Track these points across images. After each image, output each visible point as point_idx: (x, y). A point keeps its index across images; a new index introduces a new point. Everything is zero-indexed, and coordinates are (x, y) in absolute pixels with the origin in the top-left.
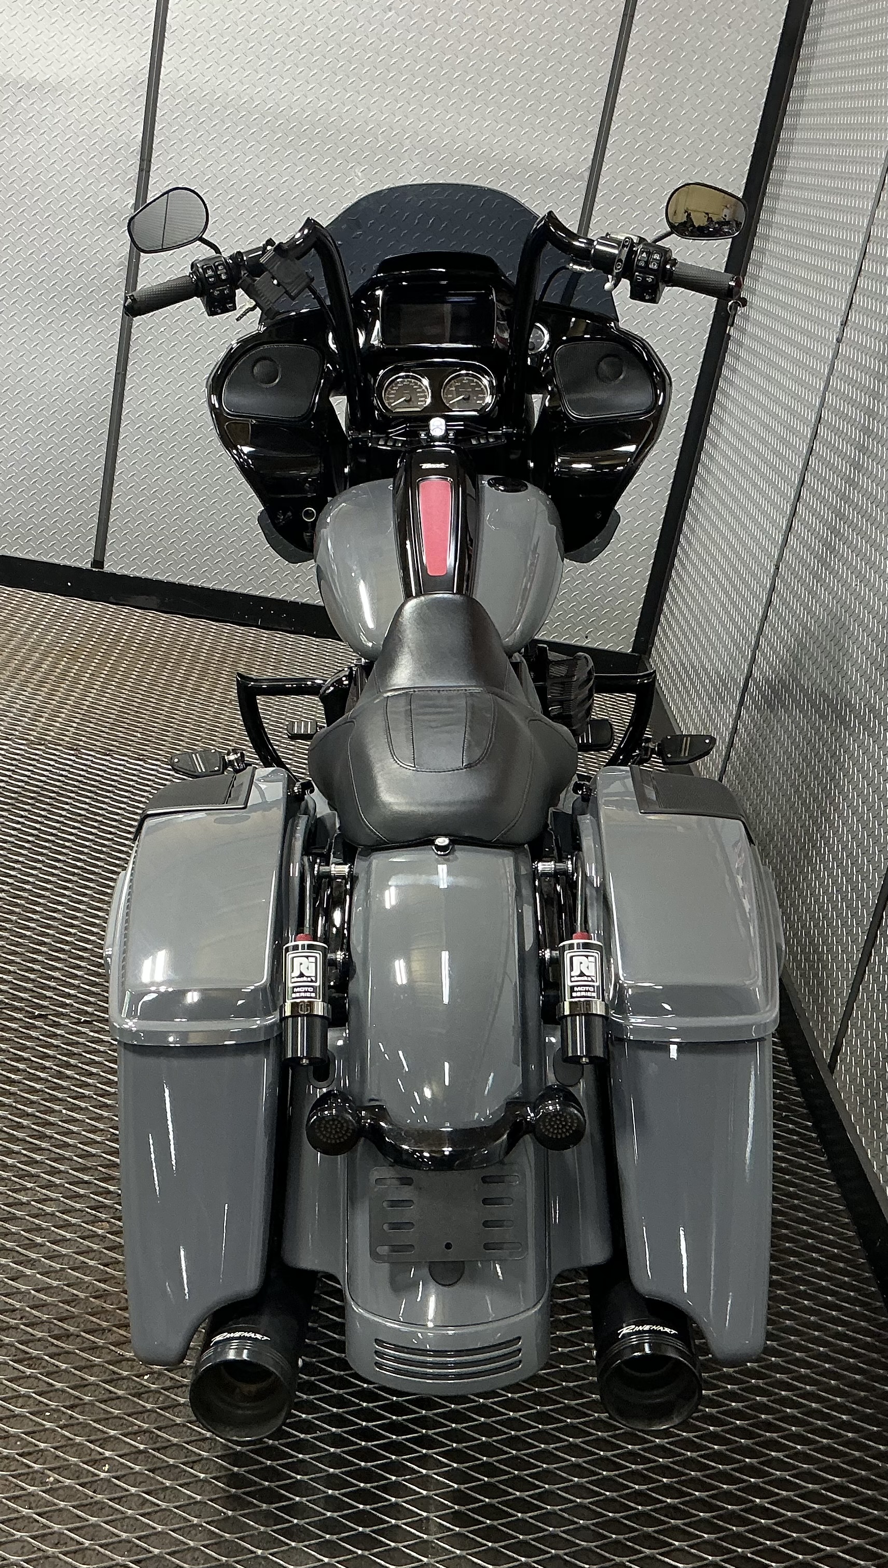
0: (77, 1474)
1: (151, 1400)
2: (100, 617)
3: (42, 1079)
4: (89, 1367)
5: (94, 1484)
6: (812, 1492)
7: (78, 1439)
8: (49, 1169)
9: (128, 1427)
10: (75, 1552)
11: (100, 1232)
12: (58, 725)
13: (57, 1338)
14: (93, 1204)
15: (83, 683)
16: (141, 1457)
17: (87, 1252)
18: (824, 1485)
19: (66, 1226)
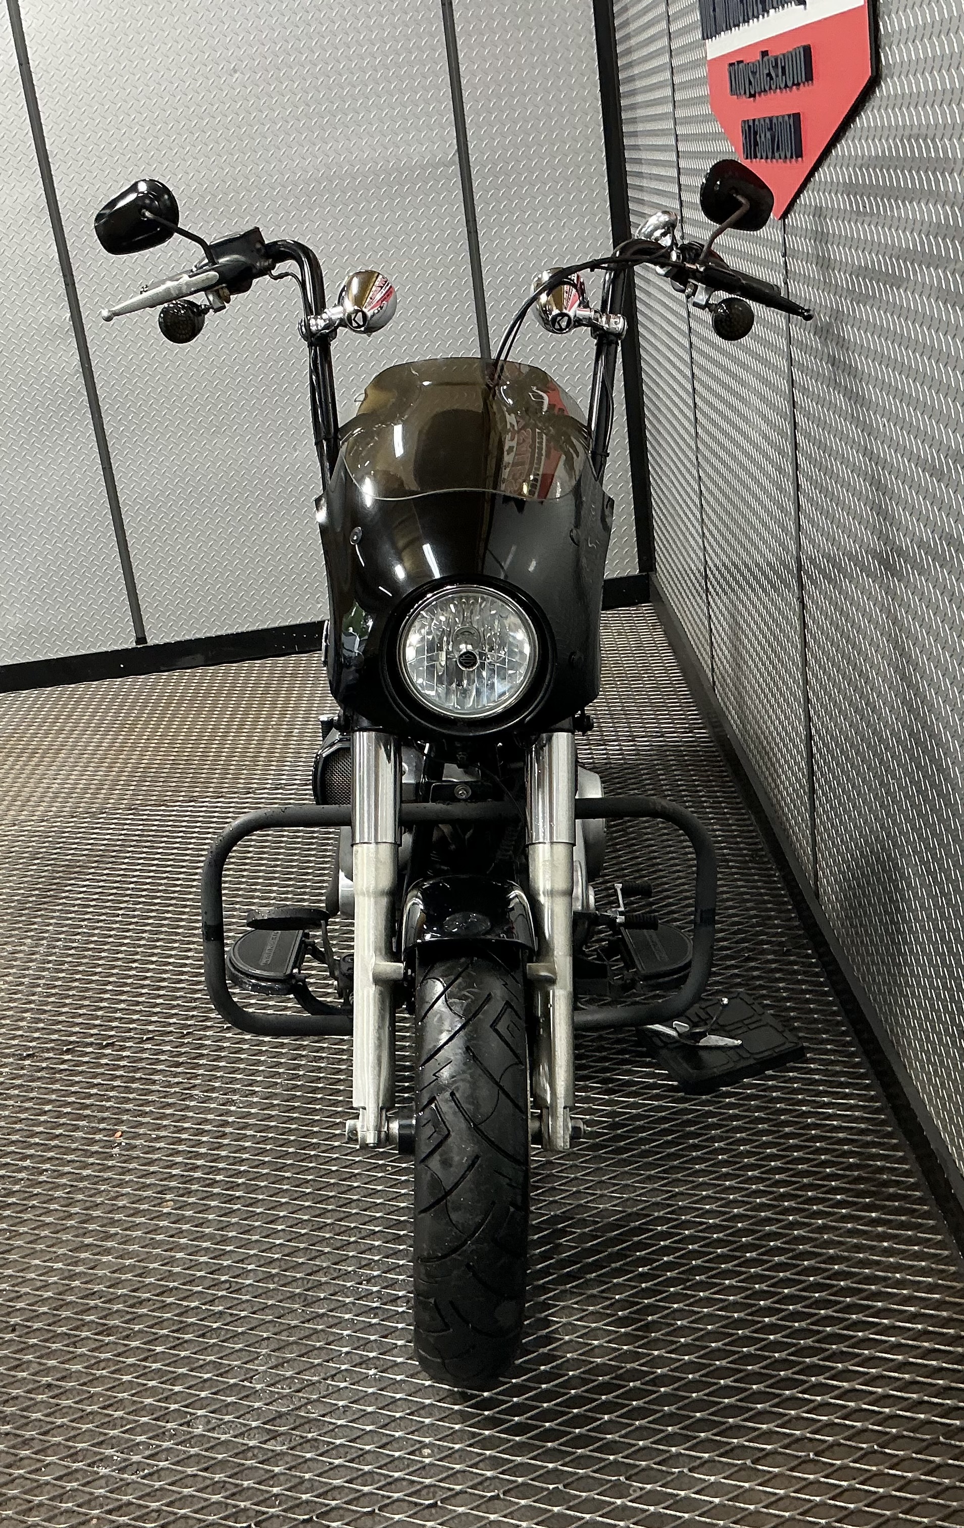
1: (213, 1336)
2: (153, 686)
4: (160, 1323)
5: (166, 1416)
6: (807, 1268)
7: (151, 1384)
9: (194, 1364)
10: (150, 1474)
11: (165, 1210)
12: (117, 792)
13: (131, 1306)
14: (159, 1189)
15: (139, 749)
16: (208, 1384)
17: (156, 1229)
18: (819, 1259)
19: (137, 1213)
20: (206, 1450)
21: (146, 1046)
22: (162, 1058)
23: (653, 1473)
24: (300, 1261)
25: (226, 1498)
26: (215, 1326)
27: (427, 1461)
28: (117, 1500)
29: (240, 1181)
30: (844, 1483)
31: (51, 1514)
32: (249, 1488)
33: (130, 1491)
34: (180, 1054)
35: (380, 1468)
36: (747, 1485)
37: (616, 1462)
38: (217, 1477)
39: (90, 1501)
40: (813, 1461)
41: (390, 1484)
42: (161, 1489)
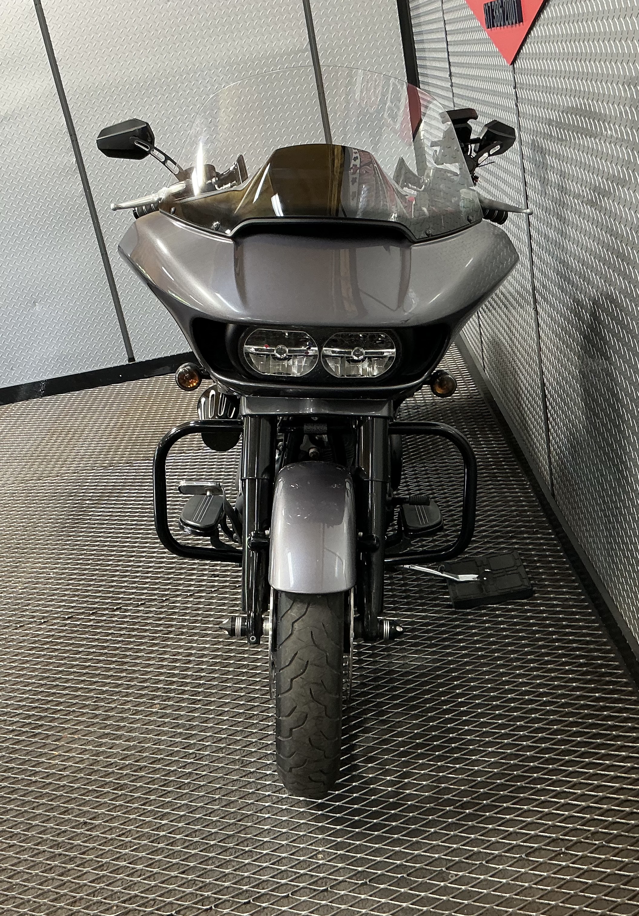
14: (151, 697)
15: (132, 426)
16: (183, 819)
17: (149, 722)
19: (137, 712)
20: (183, 860)
21: (140, 609)
22: (150, 615)
23: (462, 865)
24: (238, 738)
25: (196, 890)
26: (186, 781)
27: (321, 862)
28: (129, 894)
29: (200, 690)
30: (585, 867)
31: (88, 904)
32: (210, 883)
33: (136, 888)
34: (161, 613)
35: (291, 868)
36: (523, 870)
37: (440, 858)
38: (190, 877)
39: (112, 895)
40: (563, 853)
41: (298, 877)
42: (155, 886)
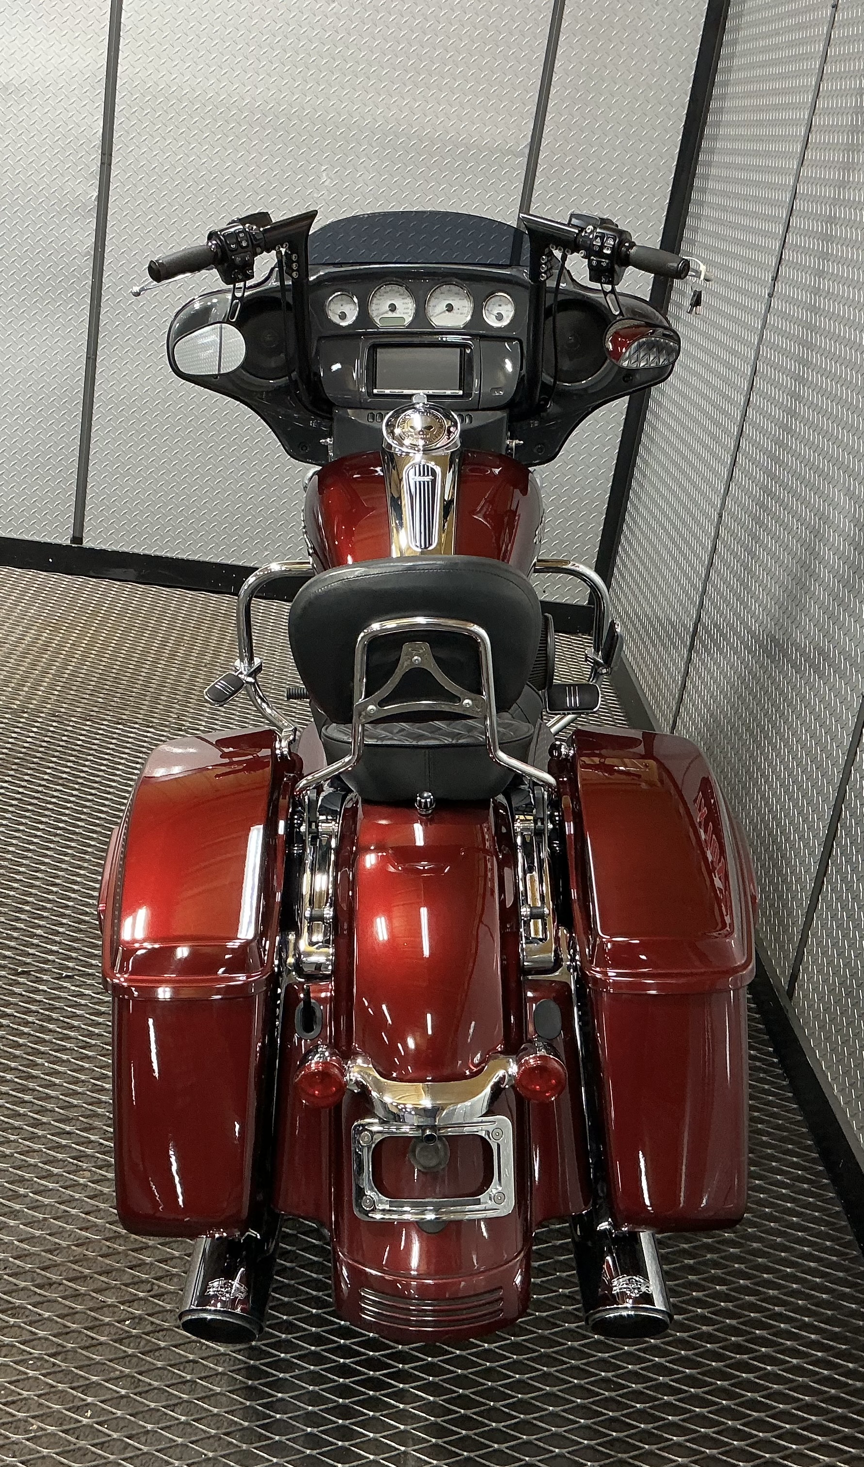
0: (60, 1420)
1: (132, 1345)
2: (80, 590)
3: (26, 1034)
4: (72, 1314)
5: (76, 1431)
6: (783, 1412)
8: (32, 1121)
9: (110, 1373)
12: (40, 693)
13: (40, 1286)
15: (64, 652)
17: (70, 1201)
18: (794, 1405)
19: (49, 1176)
